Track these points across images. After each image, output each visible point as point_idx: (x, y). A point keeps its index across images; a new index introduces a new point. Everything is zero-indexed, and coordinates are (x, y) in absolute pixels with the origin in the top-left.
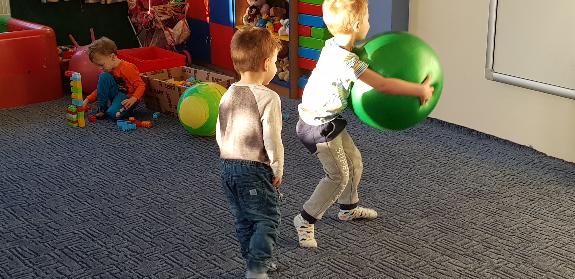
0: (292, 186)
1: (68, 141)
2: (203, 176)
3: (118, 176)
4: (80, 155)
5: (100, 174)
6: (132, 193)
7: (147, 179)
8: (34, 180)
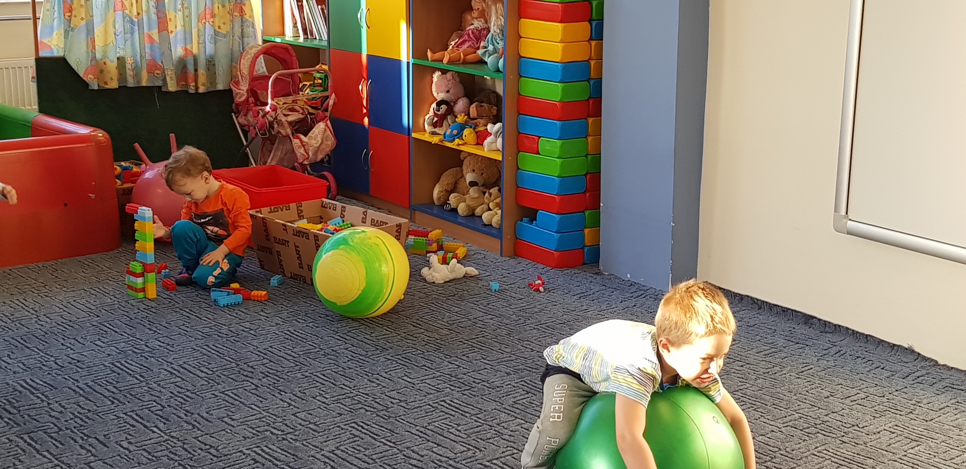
0: (504, 406)
1: (127, 323)
2: (354, 387)
3: (209, 383)
4: (147, 346)
5: (179, 379)
6: (233, 413)
7: (258, 389)
8: (70, 388)
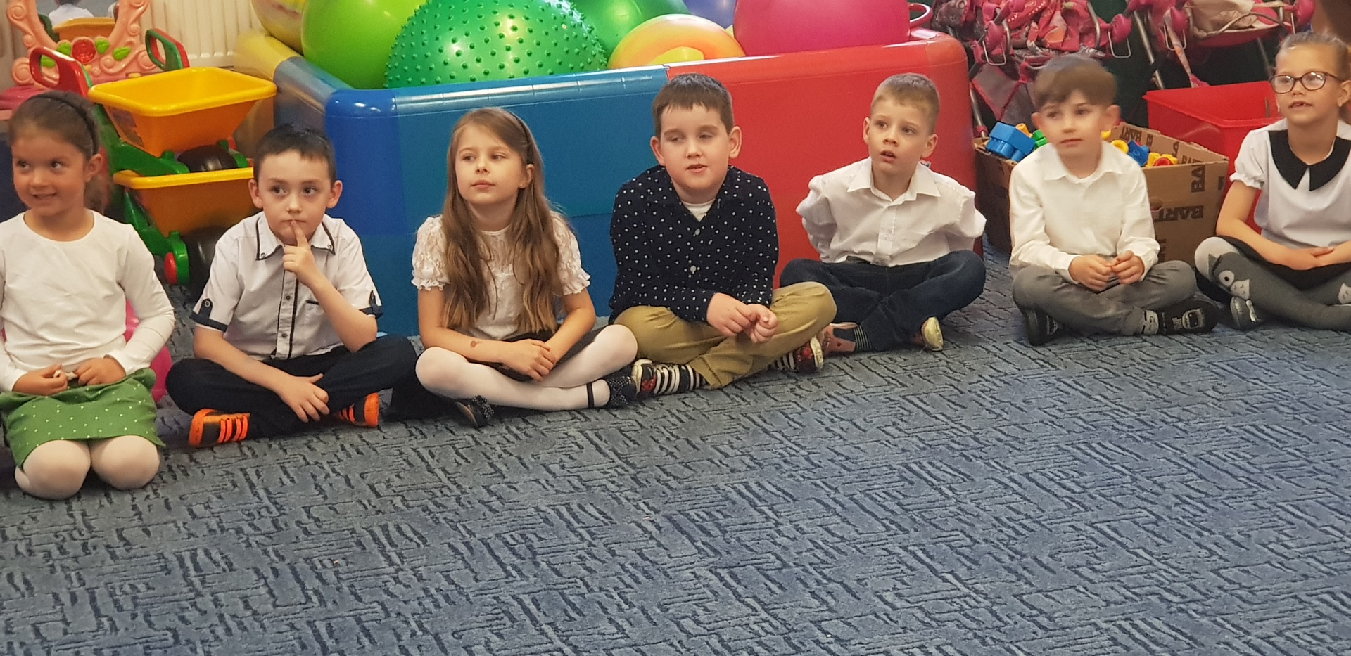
4: (977, 440)
6: (1099, 559)
7: (1161, 523)
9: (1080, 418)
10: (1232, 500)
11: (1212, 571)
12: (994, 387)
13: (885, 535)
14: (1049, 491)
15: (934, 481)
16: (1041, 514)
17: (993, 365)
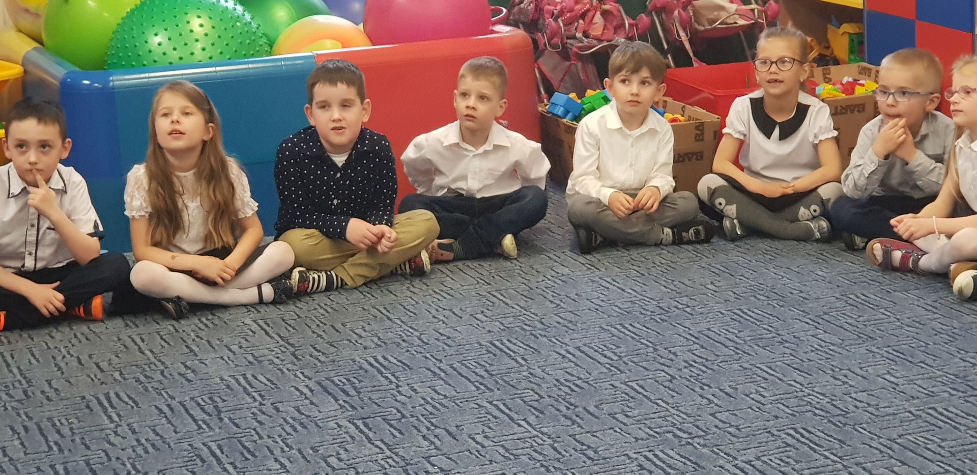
1: (525, 293)
7: (674, 380)
9: (617, 306)
10: (724, 363)
11: (711, 415)
12: (555, 285)
13: (476, 394)
14: (595, 360)
15: (511, 353)
16: (588, 376)
17: (554, 268)
